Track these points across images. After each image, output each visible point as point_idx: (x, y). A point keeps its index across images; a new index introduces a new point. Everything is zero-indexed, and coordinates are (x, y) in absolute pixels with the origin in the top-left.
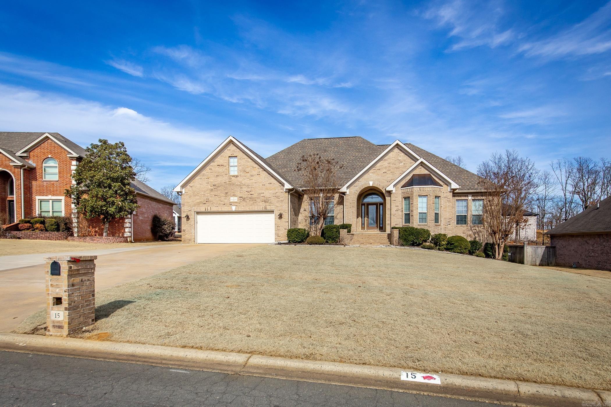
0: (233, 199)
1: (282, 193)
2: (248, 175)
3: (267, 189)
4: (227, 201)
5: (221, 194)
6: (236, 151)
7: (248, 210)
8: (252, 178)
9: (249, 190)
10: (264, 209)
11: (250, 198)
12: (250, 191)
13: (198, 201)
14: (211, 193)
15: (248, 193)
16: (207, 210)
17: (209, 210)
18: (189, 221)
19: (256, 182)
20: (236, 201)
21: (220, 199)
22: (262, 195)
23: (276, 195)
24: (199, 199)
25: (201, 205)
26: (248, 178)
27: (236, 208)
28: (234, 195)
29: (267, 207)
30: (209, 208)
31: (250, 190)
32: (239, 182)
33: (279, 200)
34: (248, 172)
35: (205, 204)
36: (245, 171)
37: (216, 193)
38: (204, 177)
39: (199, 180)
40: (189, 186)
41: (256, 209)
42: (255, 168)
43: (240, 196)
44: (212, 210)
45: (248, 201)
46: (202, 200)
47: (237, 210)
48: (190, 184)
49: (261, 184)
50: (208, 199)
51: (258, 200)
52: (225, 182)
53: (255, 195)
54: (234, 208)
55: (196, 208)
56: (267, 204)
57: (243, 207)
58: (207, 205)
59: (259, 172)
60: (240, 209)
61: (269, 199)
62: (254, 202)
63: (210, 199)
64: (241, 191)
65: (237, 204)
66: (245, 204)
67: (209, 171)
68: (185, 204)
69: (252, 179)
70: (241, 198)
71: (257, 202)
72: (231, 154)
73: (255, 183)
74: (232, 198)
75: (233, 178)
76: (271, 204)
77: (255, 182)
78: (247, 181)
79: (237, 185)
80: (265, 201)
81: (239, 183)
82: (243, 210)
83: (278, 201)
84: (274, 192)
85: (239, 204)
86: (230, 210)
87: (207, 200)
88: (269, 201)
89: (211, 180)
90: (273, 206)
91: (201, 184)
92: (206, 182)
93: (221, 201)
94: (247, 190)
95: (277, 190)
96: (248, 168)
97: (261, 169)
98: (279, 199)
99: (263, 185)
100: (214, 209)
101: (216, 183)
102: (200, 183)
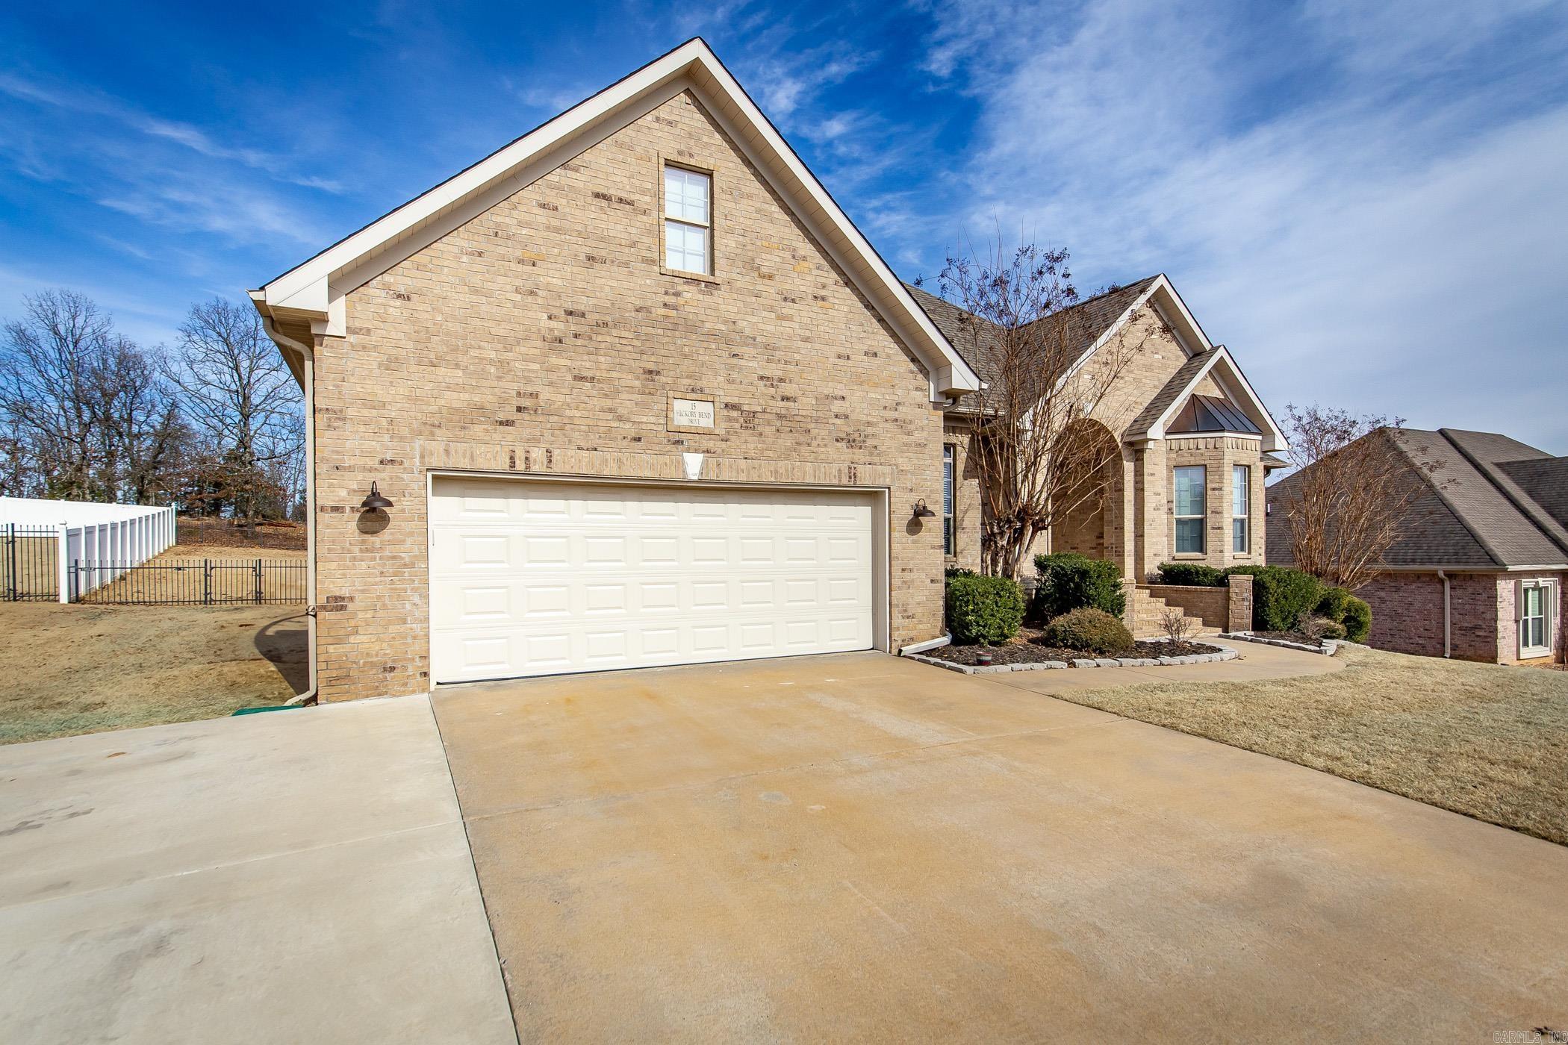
0: (689, 413)
1: (920, 406)
2: (769, 289)
3: (859, 380)
4: (653, 419)
5: (614, 374)
6: (705, 139)
7: (765, 475)
8: (789, 309)
9: (774, 371)
10: (845, 481)
11: (780, 417)
12: (781, 380)
13: (458, 399)
14: (553, 360)
15: (772, 391)
16: (520, 466)
17: (536, 468)
18: (386, 534)
19: (808, 333)
20: (707, 423)
21: (609, 403)
22: (837, 407)
23: (896, 415)
24: (463, 388)
25: (478, 429)
26: (771, 309)
27: (705, 466)
28: (696, 392)
29: (860, 469)
30: (538, 454)
31: (780, 374)
32: (725, 322)
33: (906, 439)
34: (771, 277)
35: (508, 423)
36: (752, 266)
37: (585, 365)
38: (501, 250)
39: (465, 258)
40: (387, 287)
41: (808, 475)
42: (804, 258)
43: (728, 400)
44: (557, 469)
45: (769, 430)
46: (486, 398)
47: (712, 476)
48: (387, 277)
49: (831, 352)
50: (534, 396)
51: (820, 432)
52: (639, 303)
53: (805, 406)
54: (693, 466)
55: (437, 447)
56: (859, 455)
57: (743, 464)
58: (527, 433)
59: (824, 287)
60: (728, 475)
61: (870, 430)
62: (803, 438)
63: (545, 394)
64: (735, 375)
65: (711, 445)
66: (753, 445)
67: (542, 217)
68: (351, 412)
69: (788, 318)
70: (735, 414)
71: (814, 443)
72: (680, 153)
73: (806, 340)
74: (679, 405)
75: (690, 293)
76: (876, 459)
77: (801, 332)
78: (761, 324)
79: (711, 334)
80: (851, 442)
81: (723, 327)
82: (743, 478)
83: (905, 445)
84: (890, 399)
85: (724, 445)
86: (670, 473)
87: (526, 402)
88: (870, 442)
89: (552, 277)
90: (886, 469)
91: (475, 291)
92: (518, 283)
93: (620, 419)
94: (767, 373)
95: (900, 392)
96: (769, 250)
97: (834, 275)
98: (909, 433)
99: (839, 357)
100: (571, 462)
101: (582, 303)
102: (476, 280)
